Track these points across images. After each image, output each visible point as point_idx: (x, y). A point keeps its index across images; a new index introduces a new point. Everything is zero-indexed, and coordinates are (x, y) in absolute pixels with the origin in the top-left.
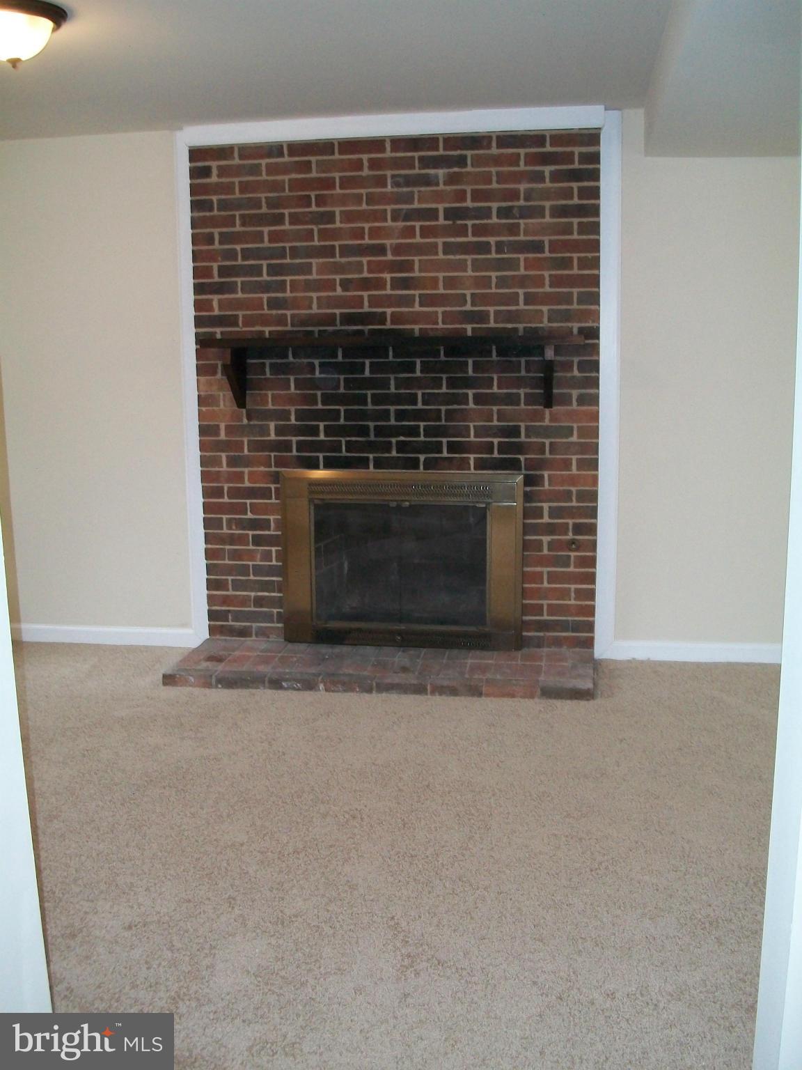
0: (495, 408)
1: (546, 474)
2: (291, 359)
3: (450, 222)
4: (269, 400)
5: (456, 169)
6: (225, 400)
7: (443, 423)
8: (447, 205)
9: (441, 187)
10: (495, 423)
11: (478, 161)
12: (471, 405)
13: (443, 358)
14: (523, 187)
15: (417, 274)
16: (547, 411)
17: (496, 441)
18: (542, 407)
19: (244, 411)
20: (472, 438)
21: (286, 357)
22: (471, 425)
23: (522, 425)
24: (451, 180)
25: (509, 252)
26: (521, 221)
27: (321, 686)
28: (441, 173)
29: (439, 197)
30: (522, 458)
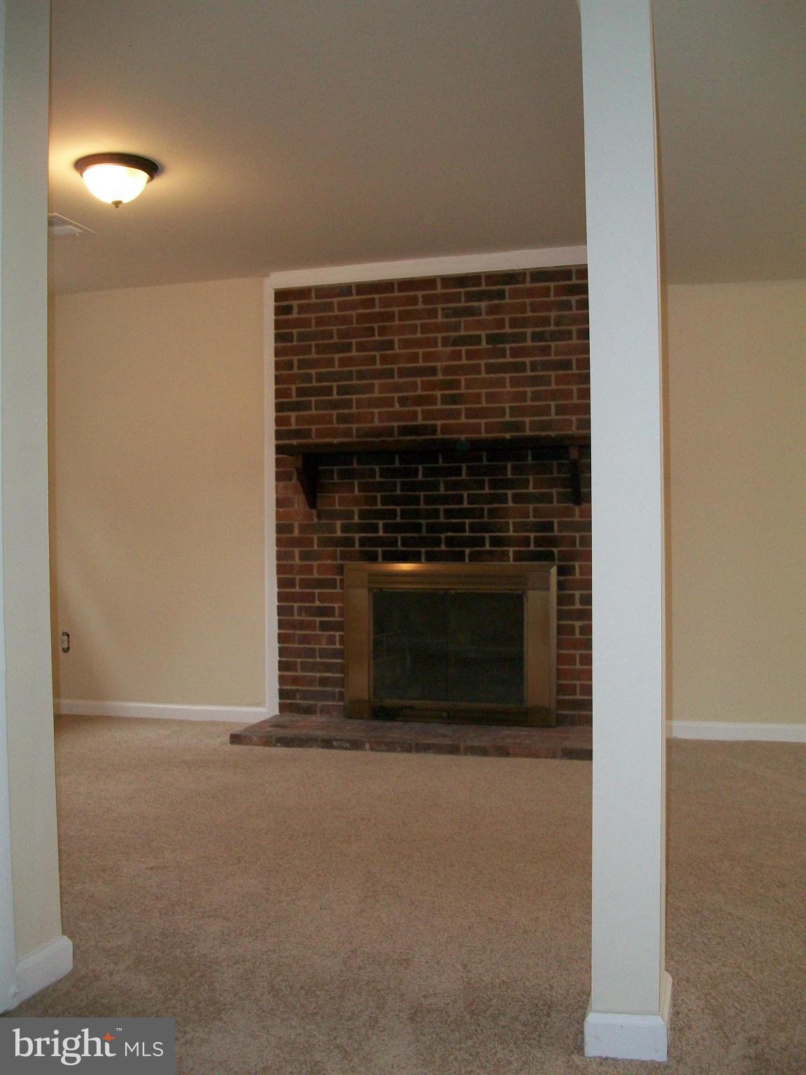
0: (531, 506)
1: (577, 565)
2: (355, 465)
3: (491, 346)
4: (337, 501)
5: (496, 302)
6: (299, 502)
7: (486, 520)
8: (488, 332)
9: (484, 317)
10: (532, 519)
11: (515, 294)
12: (511, 504)
13: (485, 463)
14: (553, 314)
15: (463, 391)
16: (577, 509)
17: (532, 535)
18: (572, 505)
19: (314, 511)
20: (511, 533)
21: (351, 463)
22: (511, 521)
23: (556, 521)
24: (492, 310)
25: (542, 370)
26: (553, 344)
27: (367, 746)
28: (483, 305)
29: (481, 325)
30: (555, 550)
